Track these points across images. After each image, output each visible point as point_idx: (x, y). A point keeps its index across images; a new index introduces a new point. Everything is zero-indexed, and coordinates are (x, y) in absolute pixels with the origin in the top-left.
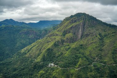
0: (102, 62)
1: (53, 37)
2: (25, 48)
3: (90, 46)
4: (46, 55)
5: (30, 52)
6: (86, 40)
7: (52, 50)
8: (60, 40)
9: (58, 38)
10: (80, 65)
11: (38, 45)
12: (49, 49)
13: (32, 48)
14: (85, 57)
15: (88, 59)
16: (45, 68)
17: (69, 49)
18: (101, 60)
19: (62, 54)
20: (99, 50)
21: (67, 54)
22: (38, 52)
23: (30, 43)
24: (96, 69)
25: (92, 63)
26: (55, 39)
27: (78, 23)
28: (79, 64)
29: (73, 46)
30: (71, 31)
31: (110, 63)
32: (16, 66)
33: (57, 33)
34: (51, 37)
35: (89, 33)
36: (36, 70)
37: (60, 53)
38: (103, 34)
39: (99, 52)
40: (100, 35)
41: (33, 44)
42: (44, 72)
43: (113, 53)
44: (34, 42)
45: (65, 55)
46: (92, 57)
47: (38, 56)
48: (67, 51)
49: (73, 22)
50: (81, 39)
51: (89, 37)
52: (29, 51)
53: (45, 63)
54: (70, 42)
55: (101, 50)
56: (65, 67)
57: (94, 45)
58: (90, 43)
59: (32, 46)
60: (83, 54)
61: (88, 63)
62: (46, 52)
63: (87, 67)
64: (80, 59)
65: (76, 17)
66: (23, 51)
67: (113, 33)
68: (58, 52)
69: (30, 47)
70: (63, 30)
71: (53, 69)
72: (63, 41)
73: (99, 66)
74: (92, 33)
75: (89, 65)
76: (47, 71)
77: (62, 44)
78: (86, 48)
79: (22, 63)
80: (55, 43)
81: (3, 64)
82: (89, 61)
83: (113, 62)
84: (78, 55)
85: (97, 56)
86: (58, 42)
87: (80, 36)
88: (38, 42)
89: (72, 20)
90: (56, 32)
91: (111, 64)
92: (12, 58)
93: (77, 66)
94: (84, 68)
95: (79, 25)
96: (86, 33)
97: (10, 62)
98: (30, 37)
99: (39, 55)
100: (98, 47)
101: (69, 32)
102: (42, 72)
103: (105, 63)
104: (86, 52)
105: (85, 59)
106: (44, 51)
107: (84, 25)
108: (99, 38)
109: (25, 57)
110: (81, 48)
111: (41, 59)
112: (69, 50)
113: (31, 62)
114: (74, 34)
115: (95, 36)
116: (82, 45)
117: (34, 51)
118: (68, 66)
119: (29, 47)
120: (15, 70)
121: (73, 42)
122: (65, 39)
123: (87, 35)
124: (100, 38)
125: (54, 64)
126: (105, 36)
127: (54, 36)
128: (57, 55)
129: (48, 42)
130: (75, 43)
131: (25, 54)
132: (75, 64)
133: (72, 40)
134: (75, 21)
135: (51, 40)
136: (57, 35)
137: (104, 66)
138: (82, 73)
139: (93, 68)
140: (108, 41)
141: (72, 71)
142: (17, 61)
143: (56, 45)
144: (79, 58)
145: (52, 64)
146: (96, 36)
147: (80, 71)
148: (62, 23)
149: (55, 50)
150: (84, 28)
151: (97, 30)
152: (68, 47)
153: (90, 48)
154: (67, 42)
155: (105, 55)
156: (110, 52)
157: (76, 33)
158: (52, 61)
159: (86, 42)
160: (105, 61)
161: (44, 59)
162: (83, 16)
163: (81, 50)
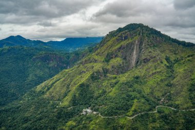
0: (171, 106)
1: (89, 65)
2: (43, 84)
3: (151, 78)
4: (77, 95)
5: (51, 90)
6: (145, 68)
7: (88, 86)
8: (101, 70)
9: (98, 66)
10: (135, 111)
11: (63, 79)
12: (82, 85)
13: (54, 83)
14: (143, 97)
15: (148, 100)
16: (77, 117)
17: (116, 83)
18: (170, 103)
19: (104, 92)
20: (167, 85)
21: (113, 92)
22: (64, 90)
23: (51, 76)
24: (162, 117)
25: (155, 107)
26: (93, 67)
27: (130, 41)
28: (133, 109)
29: (123, 78)
30: (120, 54)
31: (185, 106)
32: (27, 115)
33: (96, 58)
34: (86, 65)
35: (148, 58)
36: (61, 120)
37: (101, 91)
38: (173, 58)
39: (166, 88)
40: (167, 59)
41: (55, 77)
42: (74, 124)
43: (190, 90)
44: (57, 72)
45: (110, 94)
46: (155, 98)
47: (64, 97)
48: (113, 87)
49: (122, 40)
50: (136, 67)
51: (150, 64)
52: (49, 89)
53: (77, 107)
54: (118, 73)
55: (170, 85)
56: (109, 114)
57: (158, 78)
58: (151, 73)
59: (54, 81)
60: (140, 92)
61: (148, 107)
62: (77, 89)
63: (147, 114)
64: (135, 101)
65: (127, 31)
66: (39, 88)
67: (189, 56)
68: (99, 89)
69: (51, 83)
70: (106, 53)
71: (89, 119)
72: (106, 71)
73: (167, 112)
74: (155, 57)
75: (150, 110)
76: (79, 122)
77: (105, 76)
78: (145, 82)
79: (37, 108)
80: (93, 74)
81: (6, 111)
82: (150, 104)
83: (190, 104)
84: (131, 93)
85: (163, 95)
86: (98, 72)
87: (134, 62)
88: (64, 73)
89: (121, 36)
90: (94, 56)
91: (188, 108)
92: (20, 100)
93: (131, 113)
94: (142, 116)
95: (132, 44)
96: (143, 57)
97: (18, 108)
99: (66, 95)
100: (165, 80)
101: (116, 56)
102: (71, 123)
103: (177, 107)
104: (145, 88)
105: (143, 100)
106: (74, 88)
107: (141, 43)
108: (165, 65)
109: (43, 99)
110: (137, 82)
111: (70, 102)
112: (117, 86)
113: (54, 106)
114: (125, 59)
115: (159, 62)
116: (137, 78)
117: (58, 89)
118: (116, 114)
119: (48, 82)
120: (26, 120)
121: (122, 73)
122: (109, 67)
123: (146, 61)
124: (168, 64)
125: (92, 109)
126: (176, 61)
127: (90, 62)
128: (96, 94)
129: (80, 73)
130: (127, 74)
131: (43, 93)
132: (127, 110)
133: (121, 70)
134: (126, 38)
135: (85, 70)
136: (96, 61)
137: (175, 112)
138: (138, 124)
139: (157, 115)
140: (181, 70)
141: (122, 121)
142: (30, 106)
143: (93, 78)
144: (133, 99)
145: (89, 110)
146: (162, 62)
147: (135, 121)
148: (104, 40)
149: (93, 86)
150: (140, 49)
151: (162, 52)
152: (114, 81)
153: (151, 82)
154: (112, 72)
155: (178, 93)
156: (185, 88)
157: (128, 58)
158: (87, 105)
159: (144, 71)
160: (177, 103)
161: (74, 102)
162: (139, 28)
163: (136, 86)
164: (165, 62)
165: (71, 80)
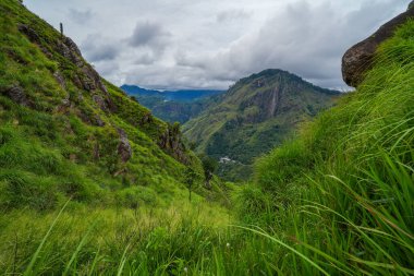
1: (221, 114)
4: (212, 144)
6: (286, 117)
7: (222, 135)
8: (235, 119)
9: (231, 115)
11: (193, 128)
12: (215, 135)
17: (253, 133)
19: (240, 142)
21: (251, 141)
22: (195, 139)
26: (226, 116)
27: (268, 88)
29: (261, 127)
30: (256, 102)
33: (228, 106)
34: (217, 114)
35: (289, 106)
37: (236, 141)
38: (315, 107)
40: (310, 108)
45: (249, 143)
48: (250, 136)
49: (258, 87)
50: (275, 115)
51: (291, 113)
54: (254, 122)
62: (212, 138)
65: (263, 77)
68: (234, 138)
70: (240, 101)
71: (229, 167)
72: (241, 121)
74: (296, 105)
77: (240, 125)
78: (286, 132)
80: (227, 123)
86: (232, 121)
87: (272, 111)
88: (192, 123)
89: (256, 83)
90: (225, 104)
95: (271, 91)
96: (283, 106)
98: (172, 116)
99: (198, 144)
101: (252, 104)
106: (208, 137)
107: (280, 90)
110: (277, 132)
111: (205, 151)
112: (255, 135)
114: (262, 107)
115: (301, 110)
116: (277, 127)
121: (259, 122)
122: (244, 116)
123: (286, 109)
124: (310, 113)
125: (230, 158)
127: (222, 111)
128: (232, 143)
129: (211, 123)
130: (264, 124)
133: (258, 118)
134: (262, 85)
136: (228, 110)
143: (228, 127)
145: (227, 159)
146: (304, 111)
149: (228, 134)
150: (280, 97)
151: (304, 100)
152: (251, 130)
154: (248, 121)
157: (265, 106)
158: (224, 154)
159: (284, 121)
161: (209, 151)
162: (278, 74)
163: (276, 135)
164: (308, 111)
165: (202, 130)
